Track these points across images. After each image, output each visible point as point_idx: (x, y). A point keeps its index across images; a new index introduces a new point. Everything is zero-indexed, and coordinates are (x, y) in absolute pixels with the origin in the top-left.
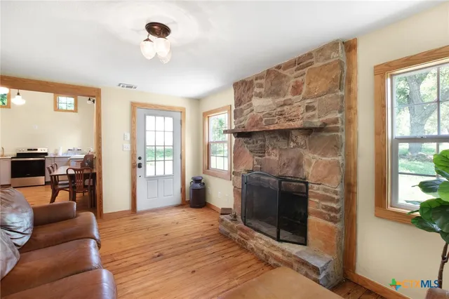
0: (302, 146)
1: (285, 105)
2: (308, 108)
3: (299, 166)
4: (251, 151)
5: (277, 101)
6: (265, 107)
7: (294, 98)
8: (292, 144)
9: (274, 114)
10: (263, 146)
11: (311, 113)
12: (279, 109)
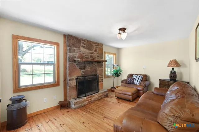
0: (96, 66)
1: (93, 54)
2: (98, 56)
3: (96, 71)
4: (80, 68)
5: (90, 51)
6: (86, 52)
7: (94, 53)
8: (94, 65)
9: (89, 55)
10: (85, 66)
11: (98, 58)
12: (90, 54)
